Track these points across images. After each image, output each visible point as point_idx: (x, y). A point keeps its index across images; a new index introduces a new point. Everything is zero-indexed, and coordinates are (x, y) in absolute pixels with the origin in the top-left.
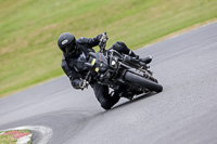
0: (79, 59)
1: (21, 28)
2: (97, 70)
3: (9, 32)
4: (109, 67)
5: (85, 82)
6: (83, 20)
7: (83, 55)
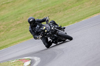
0: (36, 28)
1: (25, 12)
2: (46, 31)
3: (20, 14)
4: (51, 30)
5: (40, 36)
6: (54, 8)
7: (38, 26)
